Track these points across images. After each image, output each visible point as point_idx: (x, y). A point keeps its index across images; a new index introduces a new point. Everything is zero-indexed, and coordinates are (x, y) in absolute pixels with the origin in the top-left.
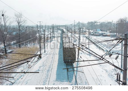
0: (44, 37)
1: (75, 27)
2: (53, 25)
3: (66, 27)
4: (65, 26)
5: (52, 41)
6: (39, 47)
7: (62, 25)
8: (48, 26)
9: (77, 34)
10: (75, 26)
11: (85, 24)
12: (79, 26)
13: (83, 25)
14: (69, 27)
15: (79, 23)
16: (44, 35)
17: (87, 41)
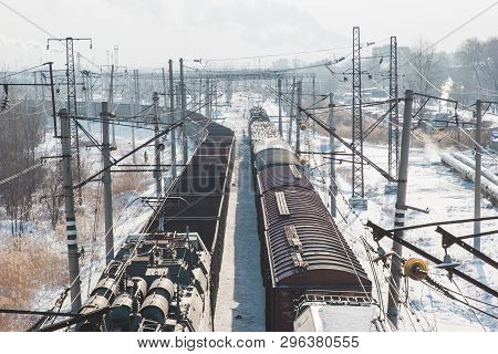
0: (107, 169)
1: (357, 86)
2: (176, 67)
3: (286, 85)
4: (278, 75)
6: (58, 248)
7: (253, 66)
8: (136, 75)
9: (375, 141)
10: (357, 73)
11: (442, 55)
12: (392, 74)
13: (427, 65)
14: (306, 81)
15: (393, 47)
16: (107, 148)
17: (464, 202)
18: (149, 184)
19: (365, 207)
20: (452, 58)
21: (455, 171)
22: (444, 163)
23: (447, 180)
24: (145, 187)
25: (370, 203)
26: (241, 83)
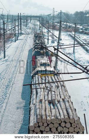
3: (41, 18)
5: (17, 40)
7: (36, 15)
9: (57, 30)
10: (54, 17)
12: (61, 18)
13: (67, 15)
17: (72, 42)
18: (14, 37)
19: (54, 43)
20: (73, 15)
21: (72, 36)
22: (70, 35)
23: (70, 38)
24: (13, 38)
25: (55, 42)
26: (33, 18)
